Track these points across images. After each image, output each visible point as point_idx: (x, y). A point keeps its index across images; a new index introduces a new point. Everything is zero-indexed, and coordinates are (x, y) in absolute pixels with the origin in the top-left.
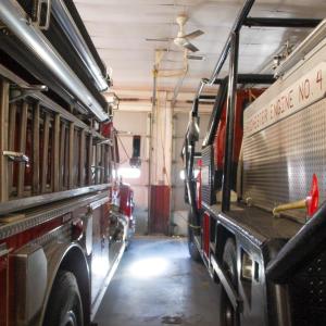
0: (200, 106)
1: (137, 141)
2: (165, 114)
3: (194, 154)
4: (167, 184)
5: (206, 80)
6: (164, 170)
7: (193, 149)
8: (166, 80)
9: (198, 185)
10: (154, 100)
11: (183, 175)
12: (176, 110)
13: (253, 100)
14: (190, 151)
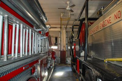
0: (74, 29)
1: (56, 39)
2: (64, 31)
3: (72, 42)
4: (65, 50)
5: (76, 20)
6: (64, 46)
7: (72, 40)
8: (64, 22)
9: (74, 50)
10: (61, 28)
11: (69, 48)
12: (67, 30)
13: (90, 25)
14: (71, 41)
